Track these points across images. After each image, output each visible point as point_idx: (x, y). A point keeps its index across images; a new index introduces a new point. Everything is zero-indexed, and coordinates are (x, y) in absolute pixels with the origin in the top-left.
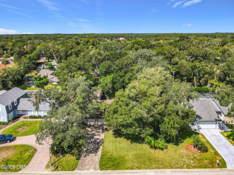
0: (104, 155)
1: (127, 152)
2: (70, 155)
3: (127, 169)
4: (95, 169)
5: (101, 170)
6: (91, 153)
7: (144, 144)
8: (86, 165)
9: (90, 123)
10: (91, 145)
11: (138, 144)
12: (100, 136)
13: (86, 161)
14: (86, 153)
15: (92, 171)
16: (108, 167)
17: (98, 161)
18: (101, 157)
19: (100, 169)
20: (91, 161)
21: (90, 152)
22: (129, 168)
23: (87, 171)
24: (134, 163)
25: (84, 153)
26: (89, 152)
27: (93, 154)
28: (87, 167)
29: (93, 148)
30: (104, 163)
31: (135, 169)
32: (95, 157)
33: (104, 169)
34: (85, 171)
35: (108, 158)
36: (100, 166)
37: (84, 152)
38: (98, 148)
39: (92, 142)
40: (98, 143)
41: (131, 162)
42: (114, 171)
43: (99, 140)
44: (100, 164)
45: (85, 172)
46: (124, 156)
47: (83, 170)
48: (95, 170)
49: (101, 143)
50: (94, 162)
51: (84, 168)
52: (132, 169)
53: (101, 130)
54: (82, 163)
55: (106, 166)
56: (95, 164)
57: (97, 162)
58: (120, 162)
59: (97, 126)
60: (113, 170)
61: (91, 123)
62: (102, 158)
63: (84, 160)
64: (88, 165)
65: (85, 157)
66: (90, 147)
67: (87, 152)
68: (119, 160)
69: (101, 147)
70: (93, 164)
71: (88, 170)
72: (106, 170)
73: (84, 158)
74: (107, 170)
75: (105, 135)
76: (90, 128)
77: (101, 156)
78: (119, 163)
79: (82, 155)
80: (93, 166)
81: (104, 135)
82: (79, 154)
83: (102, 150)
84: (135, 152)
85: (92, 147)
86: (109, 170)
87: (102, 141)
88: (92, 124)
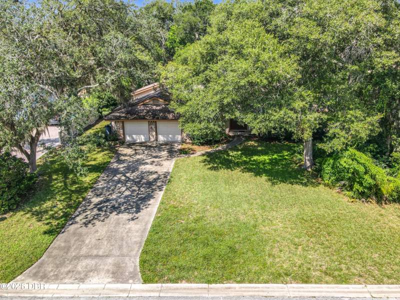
0: (169, 220)
1: (262, 209)
2: (28, 215)
3: (278, 277)
4: (118, 275)
5: (146, 281)
6: (115, 213)
7: (321, 186)
8: (78, 258)
9: (133, 138)
10: (124, 189)
11: (298, 187)
12: (159, 164)
13: (83, 241)
14: (95, 211)
15: (99, 283)
16: (182, 268)
17: (138, 239)
18: (153, 226)
19: (143, 272)
20: (109, 239)
21: (114, 208)
22: (287, 275)
23: (75, 286)
24: (304, 250)
25: (88, 213)
26: (107, 208)
27: (125, 216)
28: (82, 265)
29: (126, 197)
30: (164, 249)
31: (319, 281)
32: (128, 226)
33: (162, 276)
34: (62, 286)
35: (186, 230)
36: (143, 262)
37: (92, 206)
38: (149, 197)
39: (128, 180)
40: (150, 184)
41: (292, 247)
42: (213, 285)
43: (155, 176)
44: (145, 252)
45: (67, 288)
46: (252, 222)
47: (57, 278)
48: (118, 282)
49: (159, 184)
50: (120, 247)
51: (64, 270)
52: (306, 280)
53: (164, 153)
54: (67, 249)
55: (173, 261)
56: (125, 251)
57: (136, 243)
58: (237, 246)
59: (155, 145)
60: (209, 282)
61: (134, 136)
62: (157, 228)
63: (80, 235)
64: (87, 256)
65: (86, 224)
66: (120, 192)
67: (100, 209)
68: (233, 237)
69: (160, 195)
70: (116, 252)
71: (82, 280)
72: (170, 281)
73: (84, 230)
74: (175, 281)
75: (176, 164)
76: (131, 148)
77: (154, 220)
78: (232, 249)
79: (78, 219)
80: (110, 260)
81: (173, 163)
82: (66, 216)
83: (162, 203)
84: (295, 211)
85: (127, 193)
86: (189, 280)
87: (166, 179)
88: (138, 141)
